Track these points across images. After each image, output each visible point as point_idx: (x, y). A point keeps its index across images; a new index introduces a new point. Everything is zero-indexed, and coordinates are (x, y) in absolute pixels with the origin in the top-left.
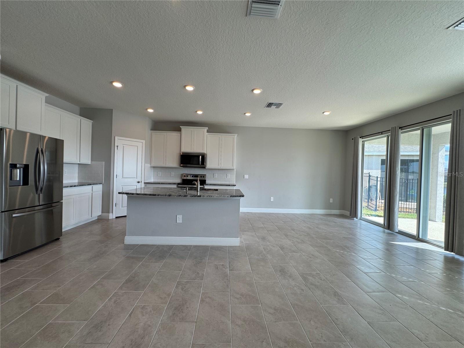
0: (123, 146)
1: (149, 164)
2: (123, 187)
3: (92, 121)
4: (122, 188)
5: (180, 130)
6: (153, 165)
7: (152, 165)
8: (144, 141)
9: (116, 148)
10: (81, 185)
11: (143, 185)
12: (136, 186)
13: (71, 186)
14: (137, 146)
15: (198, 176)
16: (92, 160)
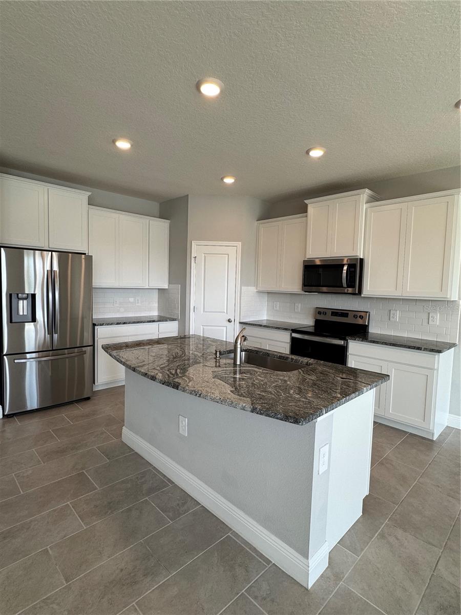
0: (205, 257)
1: (255, 286)
2: (204, 327)
3: (169, 221)
4: (203, 329)
5: (304, 210)
6: (261, 289)
7: (258, 289)
8: (240, 243)
9: (193, 260)
10: (161, 319)
11: (238, 328)
12: (226, 327)
13: (118, 324)
14: (228, 254)
15: (348, 314)
16: (170, 283)
